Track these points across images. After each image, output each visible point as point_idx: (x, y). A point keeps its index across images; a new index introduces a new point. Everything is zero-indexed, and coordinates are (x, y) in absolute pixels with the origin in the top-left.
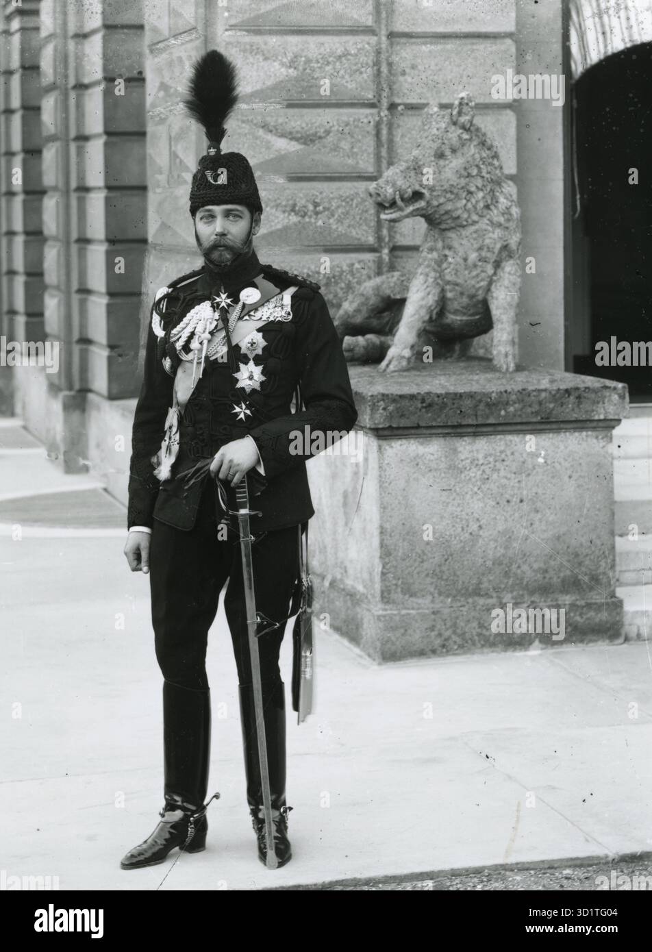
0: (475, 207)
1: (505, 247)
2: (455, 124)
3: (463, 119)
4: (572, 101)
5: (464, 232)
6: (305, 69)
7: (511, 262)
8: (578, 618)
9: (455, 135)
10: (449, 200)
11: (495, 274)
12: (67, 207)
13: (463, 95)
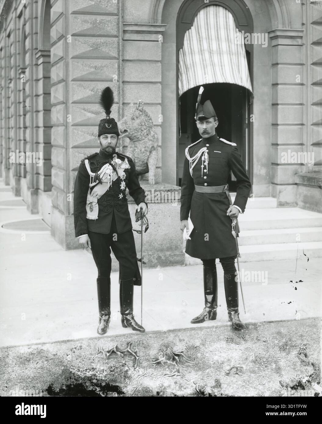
0: (143, 134)
1: (153, 147)
2: (137, 109)
3: (140, 108)
4: (179, 102)
5: (141, 142)
6: (96, 92)
7: (155, 151)
8: (171, 259)
9: (137, 113)
10: (136, 132)
11: (150, 155)
12: (33, 132)
13: (140, 101)
